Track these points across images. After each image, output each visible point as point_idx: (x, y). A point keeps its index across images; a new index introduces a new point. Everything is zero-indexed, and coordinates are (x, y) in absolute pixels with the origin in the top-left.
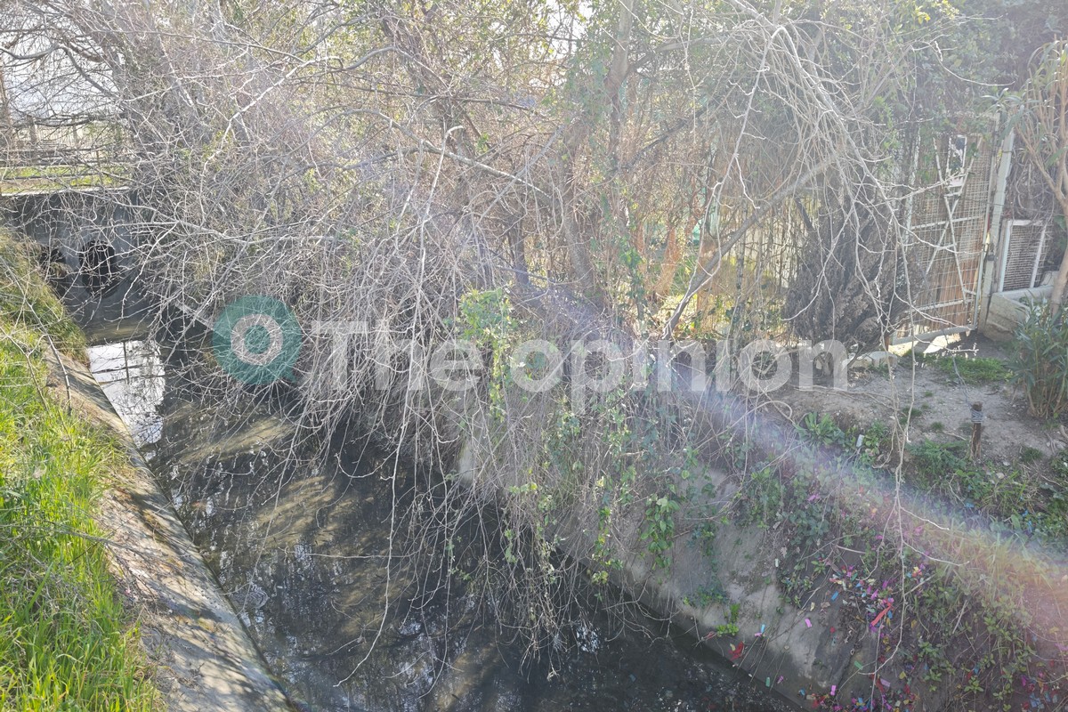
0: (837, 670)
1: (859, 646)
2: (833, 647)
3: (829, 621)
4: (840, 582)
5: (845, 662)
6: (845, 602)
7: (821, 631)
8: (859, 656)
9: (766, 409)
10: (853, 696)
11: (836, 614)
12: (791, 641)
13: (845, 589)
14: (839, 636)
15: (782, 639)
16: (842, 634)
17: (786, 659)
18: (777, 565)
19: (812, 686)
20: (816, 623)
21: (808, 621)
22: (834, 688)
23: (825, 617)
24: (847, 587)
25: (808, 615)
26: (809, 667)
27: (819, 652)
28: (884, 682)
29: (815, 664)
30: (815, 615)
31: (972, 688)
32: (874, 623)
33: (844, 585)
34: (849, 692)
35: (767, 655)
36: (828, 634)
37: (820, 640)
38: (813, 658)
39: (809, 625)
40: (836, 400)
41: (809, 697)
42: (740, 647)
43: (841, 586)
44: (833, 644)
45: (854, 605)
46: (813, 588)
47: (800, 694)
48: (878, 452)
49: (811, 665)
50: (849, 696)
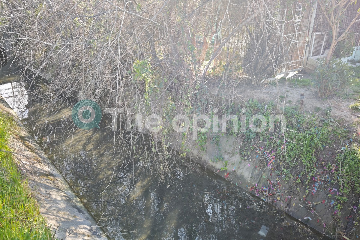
0: (258, 179)
1: (264, 171)
2: (256, 172)
3: (255, 164)
4: (259, 152)
5: (260, 176)
6: (260, 158)
7: (253, 167)
8: (264, 174)
9: (236, 98)
10: (262, 186)
11: (258, 162)
12: (244, 171)
13: (260, 154)
14: (258, 168)
15: (241, 171)
16: (259, 168)
17: (242, 176)
18: (239, 148)
19: (250, 184)
20: (251, 165)
21: (249, 165)
22: (256, 184)
23: (254, 163)
24: (261, 153)
25: (249, 163)
26: (249, 179)
27: (252, 174)
28: (271, 181)
29: (251, 178)
30: (251, 163)
31: (298, 181)
32: (269, 164)
33: (260, 153)
34: (261, 185)
35: (236, 176)
36: (255, 168)
37: (253, 170)
38: (250, 176)
39: (249, 166)
40: (259, 94)
41: (249, 188)
42: (228, 174)
43: (259, 153)
44: (256, 171)
45: (263, 159)
46: (251, 154)
47: (246, 187)
48: (271, 111)
49: (249, 178)
50: (261, 186)
